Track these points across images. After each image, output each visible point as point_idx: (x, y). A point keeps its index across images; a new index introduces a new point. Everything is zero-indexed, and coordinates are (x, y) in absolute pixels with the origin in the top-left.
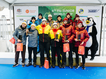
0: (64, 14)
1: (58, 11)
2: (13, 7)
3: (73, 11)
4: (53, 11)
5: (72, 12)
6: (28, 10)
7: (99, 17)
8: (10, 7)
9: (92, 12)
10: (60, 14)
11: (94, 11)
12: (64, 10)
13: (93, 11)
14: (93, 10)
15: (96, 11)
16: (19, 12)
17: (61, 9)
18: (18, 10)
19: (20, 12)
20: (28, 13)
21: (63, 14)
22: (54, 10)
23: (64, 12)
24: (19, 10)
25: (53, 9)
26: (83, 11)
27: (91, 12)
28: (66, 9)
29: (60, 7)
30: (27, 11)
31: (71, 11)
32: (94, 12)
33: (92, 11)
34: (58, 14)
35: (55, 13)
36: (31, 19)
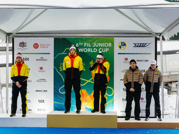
0: (95, 50)
1: (85, 45)
2: (13, 39)
3: (110, 45)
5: (108, 47)
6: (36, 44)
7: (150, 54)
8: (8, 38)
9: (140, 46)
11: (143, 45)
12: (95, 45)
14: (141, 44)
15: (146, 45)
16: (22, 48)
17: (91, 43)
18: (20, 43)
19: (24, 48)
20: (36, 48)
21: (93, 50)
23: (95, 47)
24: (22, 44)
25: (78, 42)
26: (125, 45)
27: (138, 46)
28: (98, 42)
29: (89, 39)
30: (36, 46)
31: (106, 45)
34: (85, 50)
35: (81, 49)
36: (42, 58)
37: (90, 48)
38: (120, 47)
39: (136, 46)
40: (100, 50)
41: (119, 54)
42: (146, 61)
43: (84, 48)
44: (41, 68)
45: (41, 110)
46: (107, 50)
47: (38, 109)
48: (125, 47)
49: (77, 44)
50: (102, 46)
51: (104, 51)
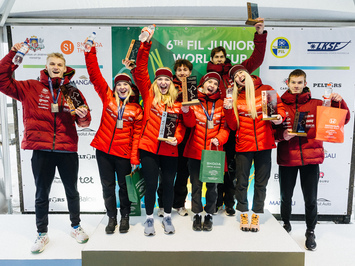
1: (189, 45)
2: (9, 28)
3: (250, 45)
4: (169, 46)
5: (244, 52)
6: (68, 42)
7: (347, 68)
9: (324, 49)
10: (198, 58)
11: (330, 47)
12: (213, 44)
13: (328, 46)
14: (325, 44)
15: (339, 46)
16: (32, 51)
17: (203, 40)
18: (28, 41)
19: (38, 52)
20: (69, 53)
21: (208, 59)
22: (173, 43)
25: (171, 38)
26: (286, 45)
27: (318, 49)
28: (222, 39)
30: (67, 47)
31: (242, 45)
32: (329, 50)
33: (321, 47)
34: (190, 58)
35: (179, 56)
37: (202, 52)
38: (275, 51)
39: (315, 48)
42: (336, 85)
43: (187, 52)
46: (243, 58)
48: (286, 50)
49: (169, 44)
50: (230, 48)
51: (235, 60)
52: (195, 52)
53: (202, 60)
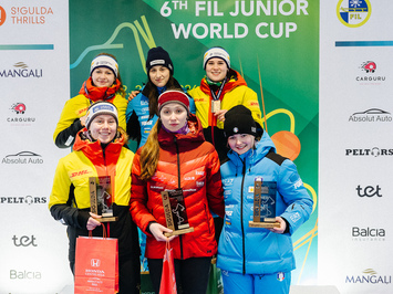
0: (241, 31)
1: (198, 9)
3: (302, 7)
4: (165, 11)
10: (214, 30)
17: (222, 1)
21: (231, 31)
22: (171, 5)
23: (240, 18)
26: (364, 6)
31: (287, 8)
34: (200, 31)
35: (181, 26)
36: (20, 65)
37: (220, 20)
38: (345, 16)
40: (263, 30)
41: (338, 44)
43: (195, 20)
44: (20, 108)
45: (23, 275)
46: (290, 28)
47: (13, 274)
48: (363, 14)
49: (165, 7)
50: (268, 13)
51: (277, 32)
52: (208, 20)
53: (222, 33)
